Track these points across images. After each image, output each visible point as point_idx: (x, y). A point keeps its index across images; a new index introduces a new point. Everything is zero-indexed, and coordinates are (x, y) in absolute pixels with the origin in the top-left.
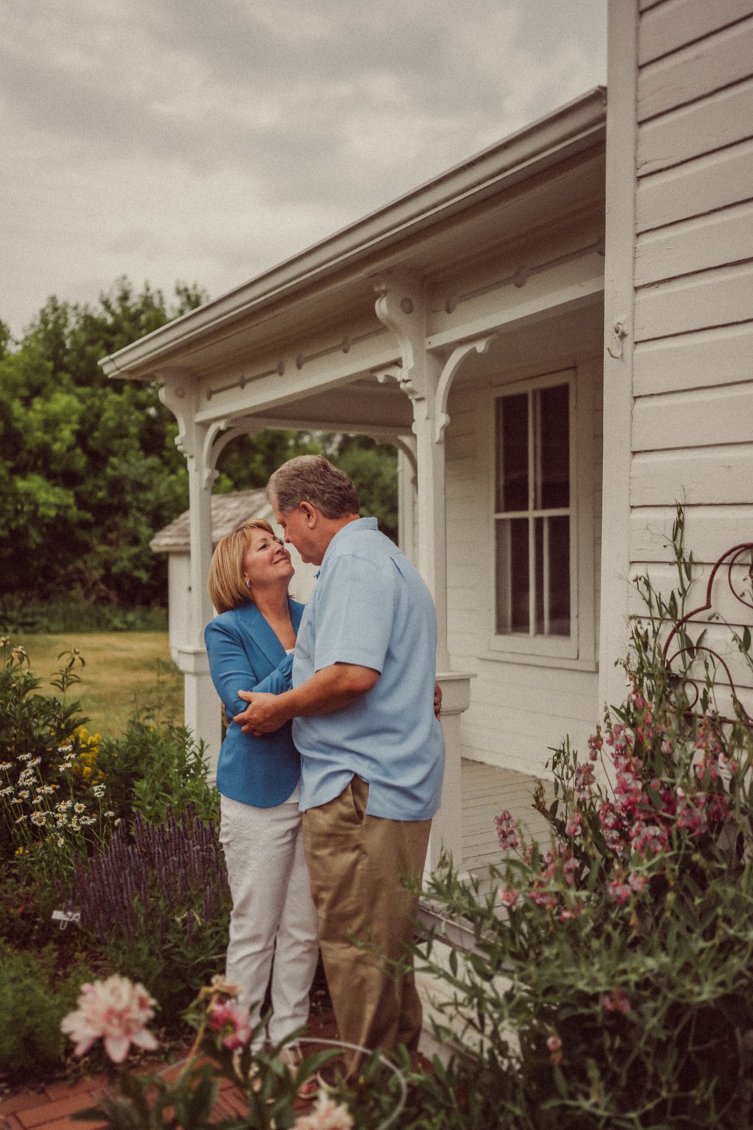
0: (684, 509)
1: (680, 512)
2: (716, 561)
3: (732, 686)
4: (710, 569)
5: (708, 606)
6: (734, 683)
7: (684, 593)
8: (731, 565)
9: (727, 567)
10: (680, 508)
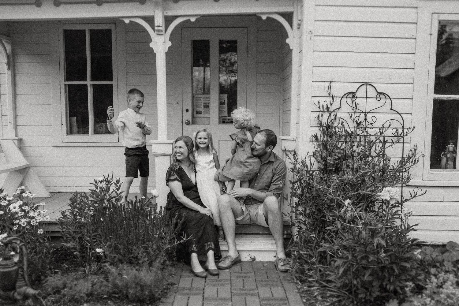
0: (332, 83)
1: (330, 84)
2: (342, 96)
3: (349, 127)
4: (341, 98)
5: (340, 107)
6: (350, 126)
7: (331, 105)
8: (347, 97)
9: (345, 98)
10: (331, 82)
